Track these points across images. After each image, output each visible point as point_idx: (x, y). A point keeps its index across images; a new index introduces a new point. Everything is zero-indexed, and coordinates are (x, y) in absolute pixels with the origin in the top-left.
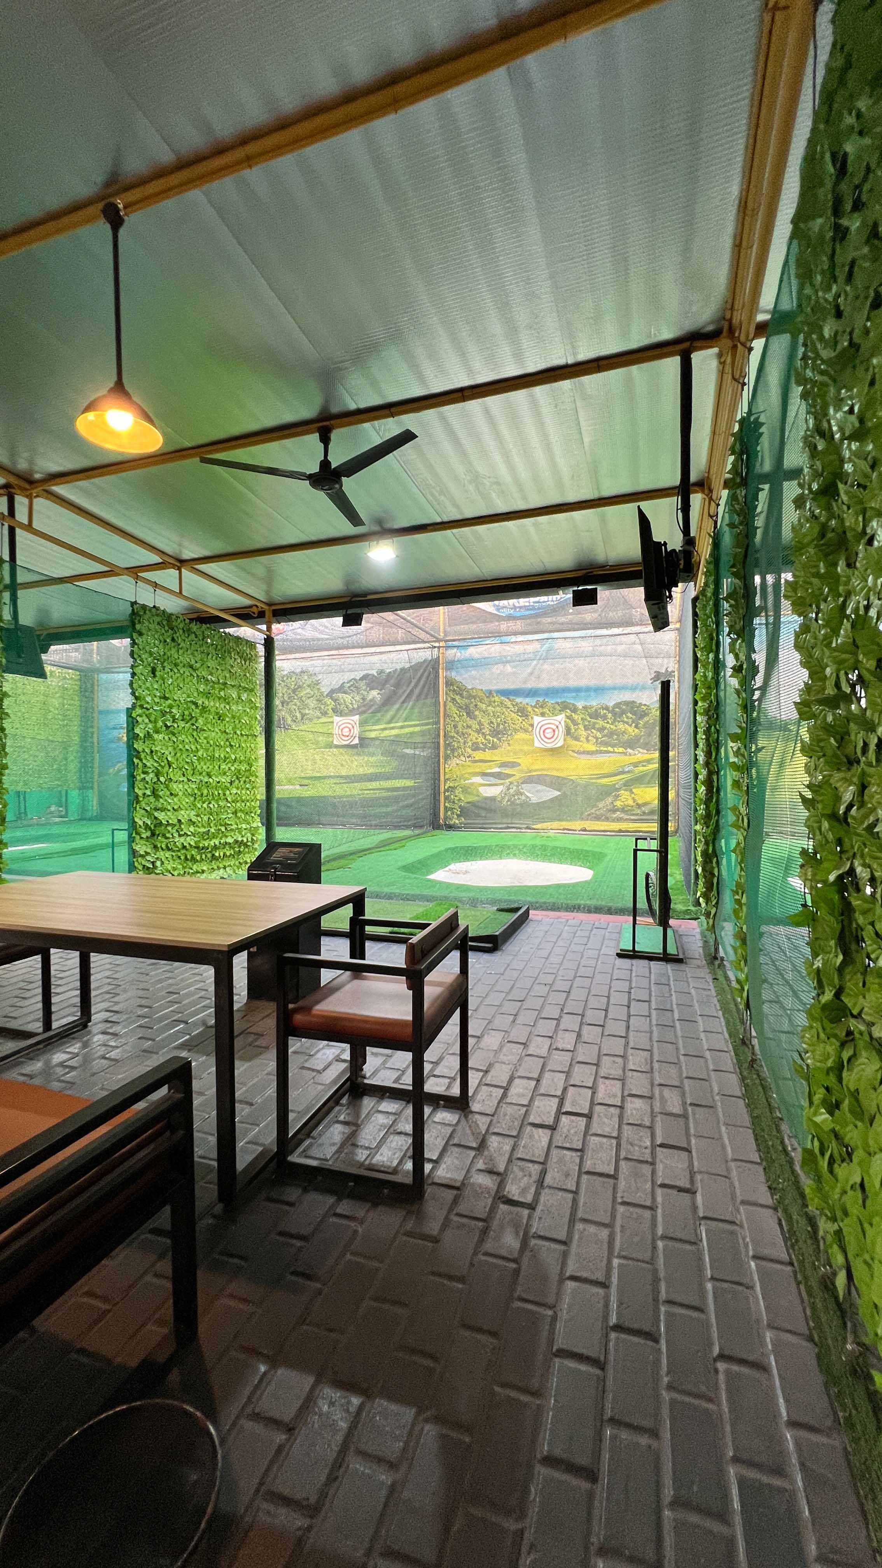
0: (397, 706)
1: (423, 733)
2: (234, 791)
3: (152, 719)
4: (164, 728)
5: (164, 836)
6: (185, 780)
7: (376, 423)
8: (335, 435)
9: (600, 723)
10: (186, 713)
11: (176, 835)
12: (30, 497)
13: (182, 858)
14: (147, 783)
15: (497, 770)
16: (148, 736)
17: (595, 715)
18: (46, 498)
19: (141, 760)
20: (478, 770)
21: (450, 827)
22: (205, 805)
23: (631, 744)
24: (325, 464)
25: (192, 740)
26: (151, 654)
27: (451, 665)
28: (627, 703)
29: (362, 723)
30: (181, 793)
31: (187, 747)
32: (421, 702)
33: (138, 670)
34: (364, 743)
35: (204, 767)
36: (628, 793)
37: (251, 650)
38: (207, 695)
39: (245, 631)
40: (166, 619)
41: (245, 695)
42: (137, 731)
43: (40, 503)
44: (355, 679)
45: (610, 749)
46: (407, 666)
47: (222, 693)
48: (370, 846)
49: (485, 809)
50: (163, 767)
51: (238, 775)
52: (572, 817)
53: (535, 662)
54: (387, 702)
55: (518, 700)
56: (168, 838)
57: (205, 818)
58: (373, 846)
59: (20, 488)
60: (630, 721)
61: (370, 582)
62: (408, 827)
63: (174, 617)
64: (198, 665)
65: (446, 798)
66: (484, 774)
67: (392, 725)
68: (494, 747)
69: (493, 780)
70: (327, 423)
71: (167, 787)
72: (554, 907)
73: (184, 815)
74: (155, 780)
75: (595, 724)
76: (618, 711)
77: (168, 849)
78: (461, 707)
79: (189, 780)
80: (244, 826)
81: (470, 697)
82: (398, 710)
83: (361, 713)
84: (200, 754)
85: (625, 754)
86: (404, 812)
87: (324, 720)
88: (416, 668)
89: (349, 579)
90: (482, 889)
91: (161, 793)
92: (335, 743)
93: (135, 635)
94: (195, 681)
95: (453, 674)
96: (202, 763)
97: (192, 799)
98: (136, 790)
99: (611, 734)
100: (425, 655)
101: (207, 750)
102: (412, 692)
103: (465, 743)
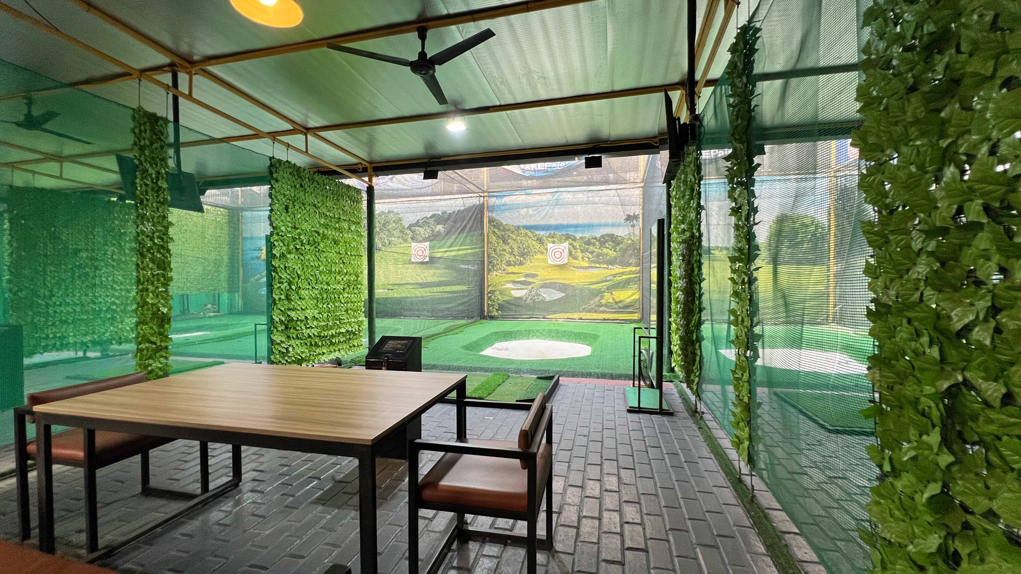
0: (455, 236)
1: (473, 254)
2: (346, 295)
3: (286, 243)
4: (294, 250)
5: (295, 328)
6: (310, 287)
7: (460, 26)
8: (429, 33)
9: (592, 248)
10: (311, 239)
11: (303, 327)
12: (190, 74)
13: (308, 344)
14: (282, 290)
15: (523, 279)
16: (283, 255)
17: (588, 243)
18: (203, 76)
19: (277, 273)
20: (511, 279)
21: (492, 318)
22: (325, 306)
23: (612, 262)
24: (422, 54)
25: (315, 258)
26: (285, 195)
27: (492, 209)
28: (608, 235)
29: (431, 248)
30: (307, 298)
31: (312, 264)
32: (471, 233)
33: (276, 207)
34: (432, 260)
35: (324, 278)
36: (609, 294)
37: (358, 195)
38: (326, 226)
39: (353, 182)
40: (296, 170)
41: (354, 227)
42: (274, 252)
43: (198, 79)
44: (426, 218)
45: (598, 265)
46: (462, 208)
47: (337, 225)
48: (439, 332)
49: (515, 305)
50: (294, 279)
51: (349, 284)
52: (573, 310)
53: (548, 208)
54: (448, 233)
55: (537, 233)
56: (298, 330)
57: (325, 315)
58: (441, 331)
59: (182, 66)
60: (611, 247)
61: (443, 148)
62: (463, 318)
63: (302, 170)
64: (320, 205)
65: (489, 298)
66: (514, 282)
67: (451, 249)
68: (521, 264)
69: (520, 286)
70: (424, 24)
71: (297, 293)
72: (574, 375)
73: (310, 313)
74: (288, 288)
75: (587, 249)
76: (603, 241)
77: (298, 338)
78: (499, 237)
79: (313, 288)
80: (353, 320)
81: (504, 230)
82: (456, 239)
83: (430, 241)
84: (321, 269)
85: (608, 268)
86: (460, 308)
87: (405, 245)
88: (468, 210)
89: (429, 145)
90: (522, 362)
91: (292, 298)
92: (413, 260)
93: (273, 182)
94: (317, 216)
95: (494, 215)
96: (323, 276)
97: (315, 301)
98: (274, 296)
99: (599, 255)
100: (475, 202)
101: (326, 266)
102: (465, 226)
103: (501, 261)
